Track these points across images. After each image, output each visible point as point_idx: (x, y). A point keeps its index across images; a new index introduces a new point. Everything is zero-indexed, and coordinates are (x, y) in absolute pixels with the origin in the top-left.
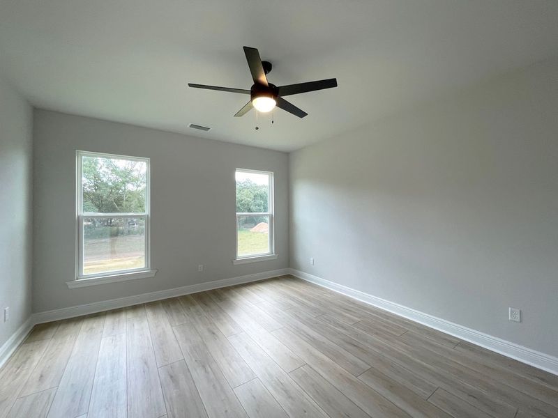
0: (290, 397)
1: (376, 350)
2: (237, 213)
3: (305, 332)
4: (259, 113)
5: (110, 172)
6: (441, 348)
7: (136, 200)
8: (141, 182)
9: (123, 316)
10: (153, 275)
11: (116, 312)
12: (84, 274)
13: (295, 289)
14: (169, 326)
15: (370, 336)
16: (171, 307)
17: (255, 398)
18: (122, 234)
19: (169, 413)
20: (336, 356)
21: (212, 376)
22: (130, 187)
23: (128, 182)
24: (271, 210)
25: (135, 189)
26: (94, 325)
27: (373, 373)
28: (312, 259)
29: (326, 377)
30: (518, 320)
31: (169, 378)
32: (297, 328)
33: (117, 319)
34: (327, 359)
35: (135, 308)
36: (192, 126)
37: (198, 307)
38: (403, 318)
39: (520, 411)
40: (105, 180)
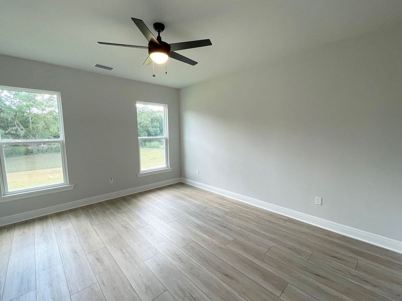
0: (182, 262)
1: (239, 229)
2: (139, 138)
3: (192, 221)
4: (155, 64)
5: (12, 96)
6: (277, 224)
7: (43, 122)
8: (46, 106)
9: (50, 221)
10: (72, 189)
11: (43, 219)
12: (9, 191)
13: (186, 192)
14: (90, 225)
15: (235, 220)
16: (90, 211)
17: (159, 265)
18: (32, 152)
19: (100, 281)
20: (212, 234)
21: (128, 256)
22: (35, 110)
23: (32, 106)
24: (166, 134)
25: (40, 112)
26: (26, 230)
27: (236, 242)
28: (198, 170)
29: (206, 248)
30: (320, 204)
31: (96, 260)
32: (187, 219)
33: (45, 224)
34: (206, 237)
35: (59, 215)
36: (97, 66)
37: (112, 210)
38: (256, 207)
39: (314, 253)
40: (8, 103)
